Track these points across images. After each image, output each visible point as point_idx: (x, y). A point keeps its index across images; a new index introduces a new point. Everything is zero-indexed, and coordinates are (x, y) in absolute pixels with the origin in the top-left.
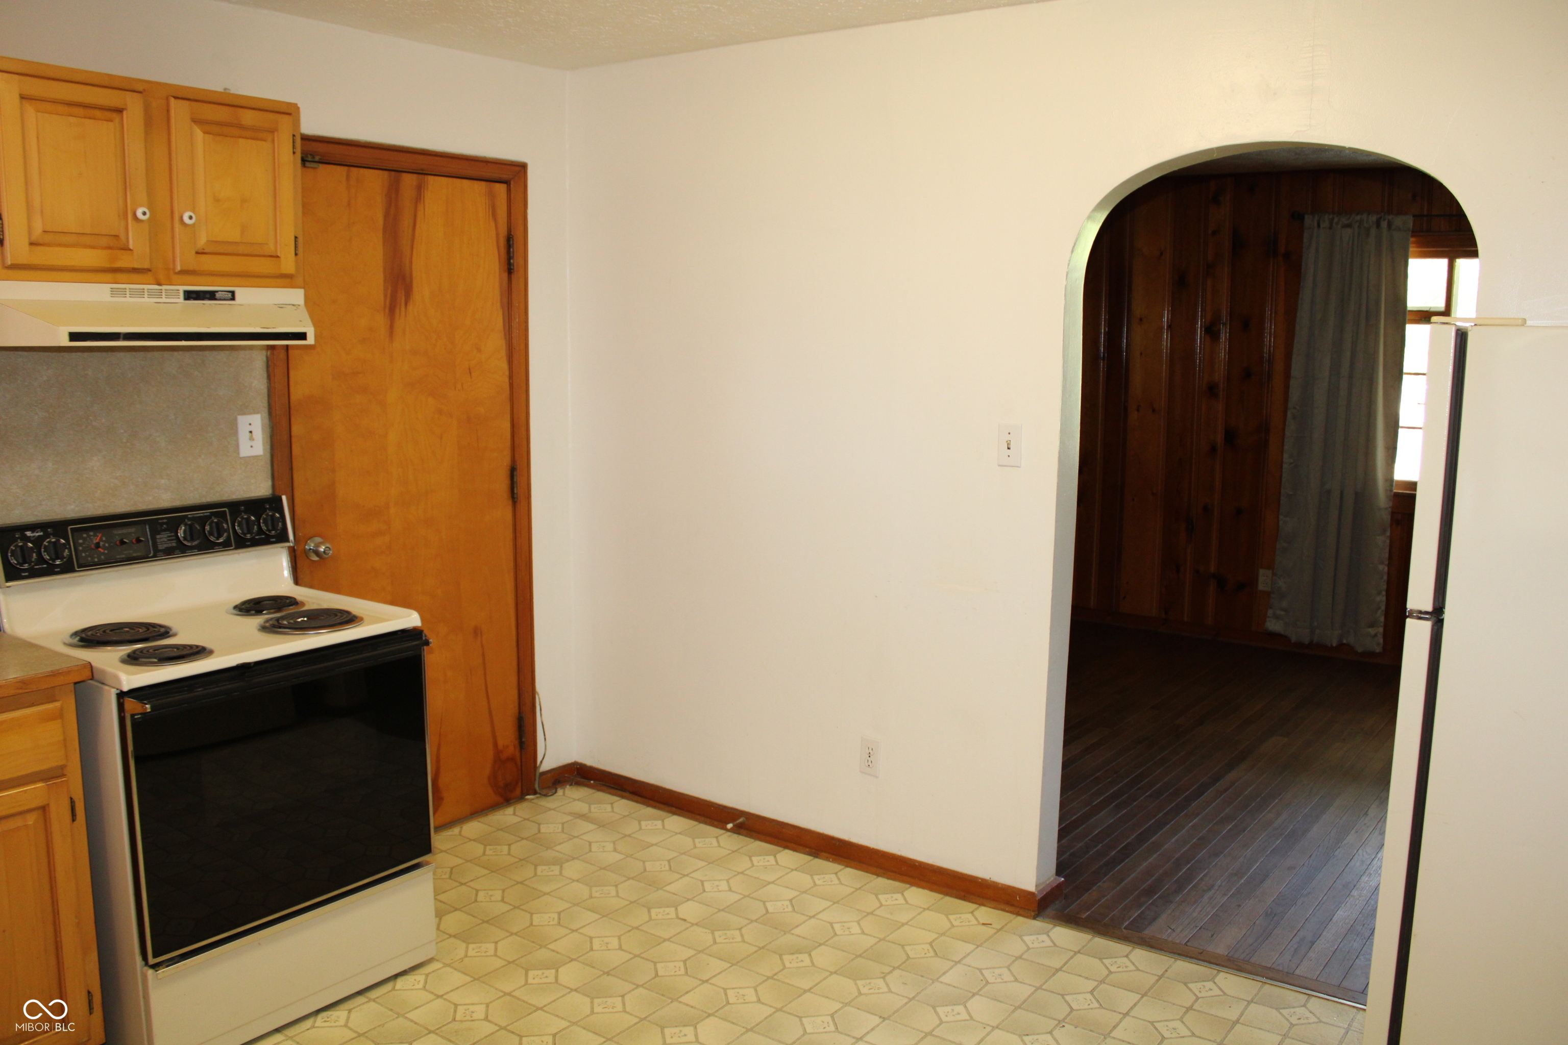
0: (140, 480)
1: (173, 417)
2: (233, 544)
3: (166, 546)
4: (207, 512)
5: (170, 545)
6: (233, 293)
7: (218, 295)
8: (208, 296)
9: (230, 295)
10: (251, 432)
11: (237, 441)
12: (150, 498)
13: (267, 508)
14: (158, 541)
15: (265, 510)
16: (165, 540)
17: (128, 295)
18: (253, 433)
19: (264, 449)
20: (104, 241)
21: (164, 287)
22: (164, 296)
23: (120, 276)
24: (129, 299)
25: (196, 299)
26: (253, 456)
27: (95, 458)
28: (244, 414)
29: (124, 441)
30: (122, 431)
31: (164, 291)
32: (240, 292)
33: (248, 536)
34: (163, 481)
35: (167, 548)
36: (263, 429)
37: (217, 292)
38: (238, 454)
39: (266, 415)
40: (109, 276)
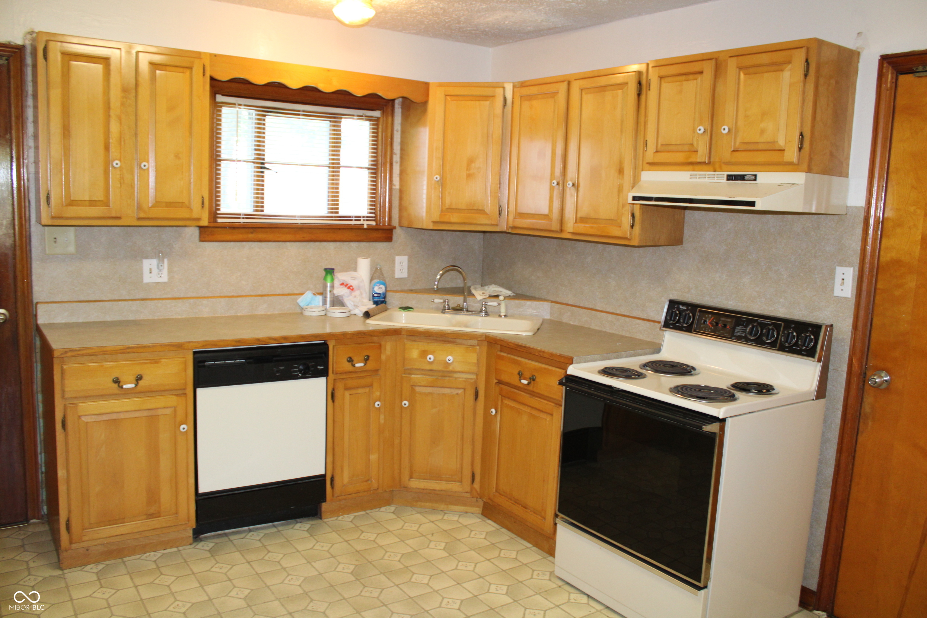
0: (768, 296)
1: (794, 260)
2: (778, 347)
3: (739, 334)
4: (769, 322)
5: (741, 335)
6: (756, 176)
7: (746, 177)
8: (739, 178)
9: (753, 177)
10: (843, 279)
11: (834, 284)
12: (773, 309)
13: (809, 331)
14: (736, 330)
15: (808, 331)
16: (740, 331)
17: (698, 178)
18: (845, 280)
19: (852, 294)
20: (686, 148)
21: (717, 173)
22: (716, 178)
23: (697, 167)
24: (698, 180)
25: (735, 180)
26: (843, 297)
27: (747, 277)
28: (842, 266)
29: (763, 270)
30: (763, 264)
31: (716, 175)
32: (760, 175)
33: (787, 344)
34: (782, 300)
35: (739, 336)
36: (853, 279)
37: (746, 175)
38: (833, 293)
39: (857, 269)
40: (691, 167)
